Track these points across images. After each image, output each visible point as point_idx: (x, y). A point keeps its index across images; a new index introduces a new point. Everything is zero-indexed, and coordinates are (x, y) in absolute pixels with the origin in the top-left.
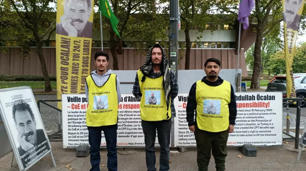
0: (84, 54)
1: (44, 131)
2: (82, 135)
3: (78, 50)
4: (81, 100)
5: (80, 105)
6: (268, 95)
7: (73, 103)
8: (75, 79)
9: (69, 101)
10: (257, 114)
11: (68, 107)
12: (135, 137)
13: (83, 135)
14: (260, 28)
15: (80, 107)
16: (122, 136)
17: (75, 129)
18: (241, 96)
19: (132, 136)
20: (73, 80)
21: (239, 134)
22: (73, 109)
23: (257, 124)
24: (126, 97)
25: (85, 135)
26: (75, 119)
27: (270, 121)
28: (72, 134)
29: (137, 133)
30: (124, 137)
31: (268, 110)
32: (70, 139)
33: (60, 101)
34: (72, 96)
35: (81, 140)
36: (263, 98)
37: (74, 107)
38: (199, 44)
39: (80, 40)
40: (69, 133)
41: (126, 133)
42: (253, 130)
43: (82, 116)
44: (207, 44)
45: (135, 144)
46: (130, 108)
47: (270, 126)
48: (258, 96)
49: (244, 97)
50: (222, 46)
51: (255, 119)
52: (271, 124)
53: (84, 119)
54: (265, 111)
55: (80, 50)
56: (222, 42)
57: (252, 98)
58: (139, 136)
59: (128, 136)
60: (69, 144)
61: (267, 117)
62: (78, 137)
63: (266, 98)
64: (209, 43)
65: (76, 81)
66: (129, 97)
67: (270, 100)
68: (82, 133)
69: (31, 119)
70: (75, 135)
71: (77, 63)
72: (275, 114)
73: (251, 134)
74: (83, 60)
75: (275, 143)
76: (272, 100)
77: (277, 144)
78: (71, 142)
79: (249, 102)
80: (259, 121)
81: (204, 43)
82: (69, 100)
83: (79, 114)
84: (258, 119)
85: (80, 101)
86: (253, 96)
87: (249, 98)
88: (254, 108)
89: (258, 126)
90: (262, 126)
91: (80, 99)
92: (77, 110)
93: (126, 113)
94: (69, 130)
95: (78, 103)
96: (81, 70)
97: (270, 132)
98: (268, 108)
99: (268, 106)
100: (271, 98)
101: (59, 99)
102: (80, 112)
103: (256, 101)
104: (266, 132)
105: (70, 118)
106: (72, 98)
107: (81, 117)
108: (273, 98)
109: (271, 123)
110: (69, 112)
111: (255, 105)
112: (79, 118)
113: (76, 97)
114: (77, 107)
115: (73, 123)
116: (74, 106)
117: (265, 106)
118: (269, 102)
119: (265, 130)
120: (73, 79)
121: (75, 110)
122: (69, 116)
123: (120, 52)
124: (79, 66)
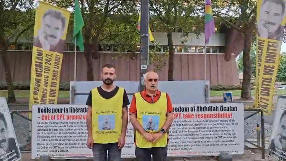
0: (54, 68)
1: (15, 139)
2: (50, 146)
4: (51, 111)
5: (50, 116)
6: (230, 106)
7: (43, 113)
9: (39, 112)
10: (221, 124)
11: (38, 118)
13: (52, 146)
14: (247, 33)
15: (50, 118)
17: (44, 140)
18: (205, 107)
21: (204, 144)
22: (43, 119)
23: (220, 134)
25: (54, 146)
26: (44, 130)
27: (233, 131)
28: (41, 144)
31: (231, 120)
32: (39, 149)
33: (31, 112)
34: (42, 107)
35: (50, 151)
36: (226, 109)
38: (186, 48)
39: (52, 54)
40: (38, 144)
42: (217, 139)
43: (52, 126)
44: (194, 48)
47: (232, 136)
48: (221, 107)
49: (208, 107)
50: (211, 50)
51: (219, 129)
52: (234, 134)
53: (53, 130)
54: (228, 121)
55: (50, 63)
56: (211, 47)
57: (216, 109)
60: (38, 155)
61: (229, 128)
62: (47, 148)
63: (228, 109)
64: (197, 47)
67: (233, 111)
68: (51, 143)
69: (4, 128)
70: (44, 146)
71: (47, 76)
72: (237, 124)
73: (215, 143)
74: (53, 73)
75: (237, 152)
76: (234, 111)
77: (239, 153)
78: (39, 153)
79: (213, 113)
80: (222, 131)
81: (190, 47)
82: (39, 110)
83: (48, 125)
84: (221, 129)
86: (216, 107)
87: (213, 109)
88: (218, 119)
89: (222, 136)
90: (225, 136)
92: (47, 121)
94: (38, 140)
95: (48, 113)
97: (233, 141)
98: (231, 119)
99: (231, 116)
100: (233, 109)
101: (30, 110)
102: (50, 123)
103: (220, 112)
104: (229, 141)
105: (40, 128)
106: (43, 109)
107: (51, 128)
108: (235, 109)
109: (234, 132)
110: (39, 123)
111: (219, 116)
112: (48, 128)
114: (47, 118)
115: (42, 133)
116: (44, 116)
117: (228, 117)
118: (231, 113)
119: (228, 139)
120: (44, 92)
121: (44, 121)
122: (38, 127)
123: (96, 57)
124: (48, 79)
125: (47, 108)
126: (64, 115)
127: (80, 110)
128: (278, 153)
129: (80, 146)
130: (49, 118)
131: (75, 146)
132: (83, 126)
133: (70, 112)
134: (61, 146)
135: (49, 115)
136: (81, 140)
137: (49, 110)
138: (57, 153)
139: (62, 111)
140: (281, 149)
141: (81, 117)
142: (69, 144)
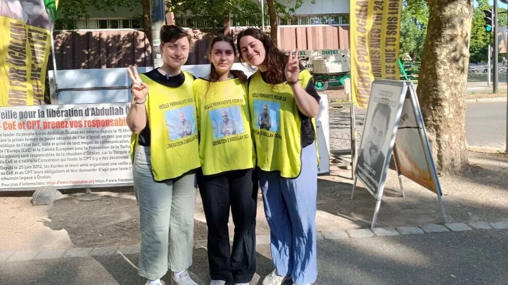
0: (389, 13)
2: (21, 170)
3: (381, 7)
4: (18, 115)
5: (16, 124)
7: (5, 120)
8: (376, 55)
12: (105, 170)
13: (23, 170)
16: (85, 170)
17: (11, 162)
19: (101, 169)
20: (374, 58)
22: (6, 129)
24: (88, 108)
25: (26, 170)
26: (10, 146)
28: (6, 168)
29: (107, 164)
30: (89, 170)
32: (3, 176)
34: (3, 109)
35: (22, 178)
37: (7, 126)
40: (2, 168)
41: (91, 165)
43: (20, 140)
45: (107, 181)
46: (95, 126)
53: (23, 145)
58: (111, 170)
59: (95, 170)
60: (2, 184)
62: (15, 173)
65: (377, 58)
66: (93, 109)
68: (22, 166)
70: (12, 170)
71: (378, 30)
74: (389, 23)
78: (6, 182)
83: (15, 137)
85: (16, 117)
91: (16, 114)
92: (12, 131)
93: (89, 134)
95: (14, 119)
96: (385, 40)
102: (17, 134)
106: (4, 113)
107: (20, 143)
112: (15, 143)
113: (9, 111)
114: (12, 126)
115: (6, 151)
116: (6, 124)
120: (373, 56)
121: (8, 132)
124: (380, 34)
125: (11, 111)
126: (38, 122)
127: (64, 113)
128: (366, 171)
129: (67, 168)
130: (16, 127)
131: (60, 169)
132: (70, 138)
133: (48, 117)
134: (38, 170)
135: (14, 122)
136: (69, 159)
137: (14, 115)
138: (33, 181)
139: (34, 115)
140: (369, 166)
141: (66, 125)
142: (50, 166)
